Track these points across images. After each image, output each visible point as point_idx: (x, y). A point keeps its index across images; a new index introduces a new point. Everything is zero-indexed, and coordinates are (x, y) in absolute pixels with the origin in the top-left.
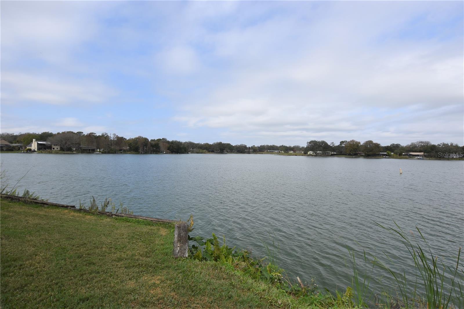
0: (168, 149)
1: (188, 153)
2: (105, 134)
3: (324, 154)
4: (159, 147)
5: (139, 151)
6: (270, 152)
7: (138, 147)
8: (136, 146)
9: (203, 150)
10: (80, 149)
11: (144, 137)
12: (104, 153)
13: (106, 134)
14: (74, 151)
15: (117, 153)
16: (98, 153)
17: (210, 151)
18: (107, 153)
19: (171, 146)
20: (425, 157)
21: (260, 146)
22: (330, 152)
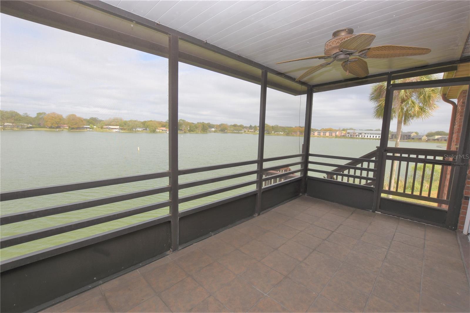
20: (121, 129)
22: (26, 125)
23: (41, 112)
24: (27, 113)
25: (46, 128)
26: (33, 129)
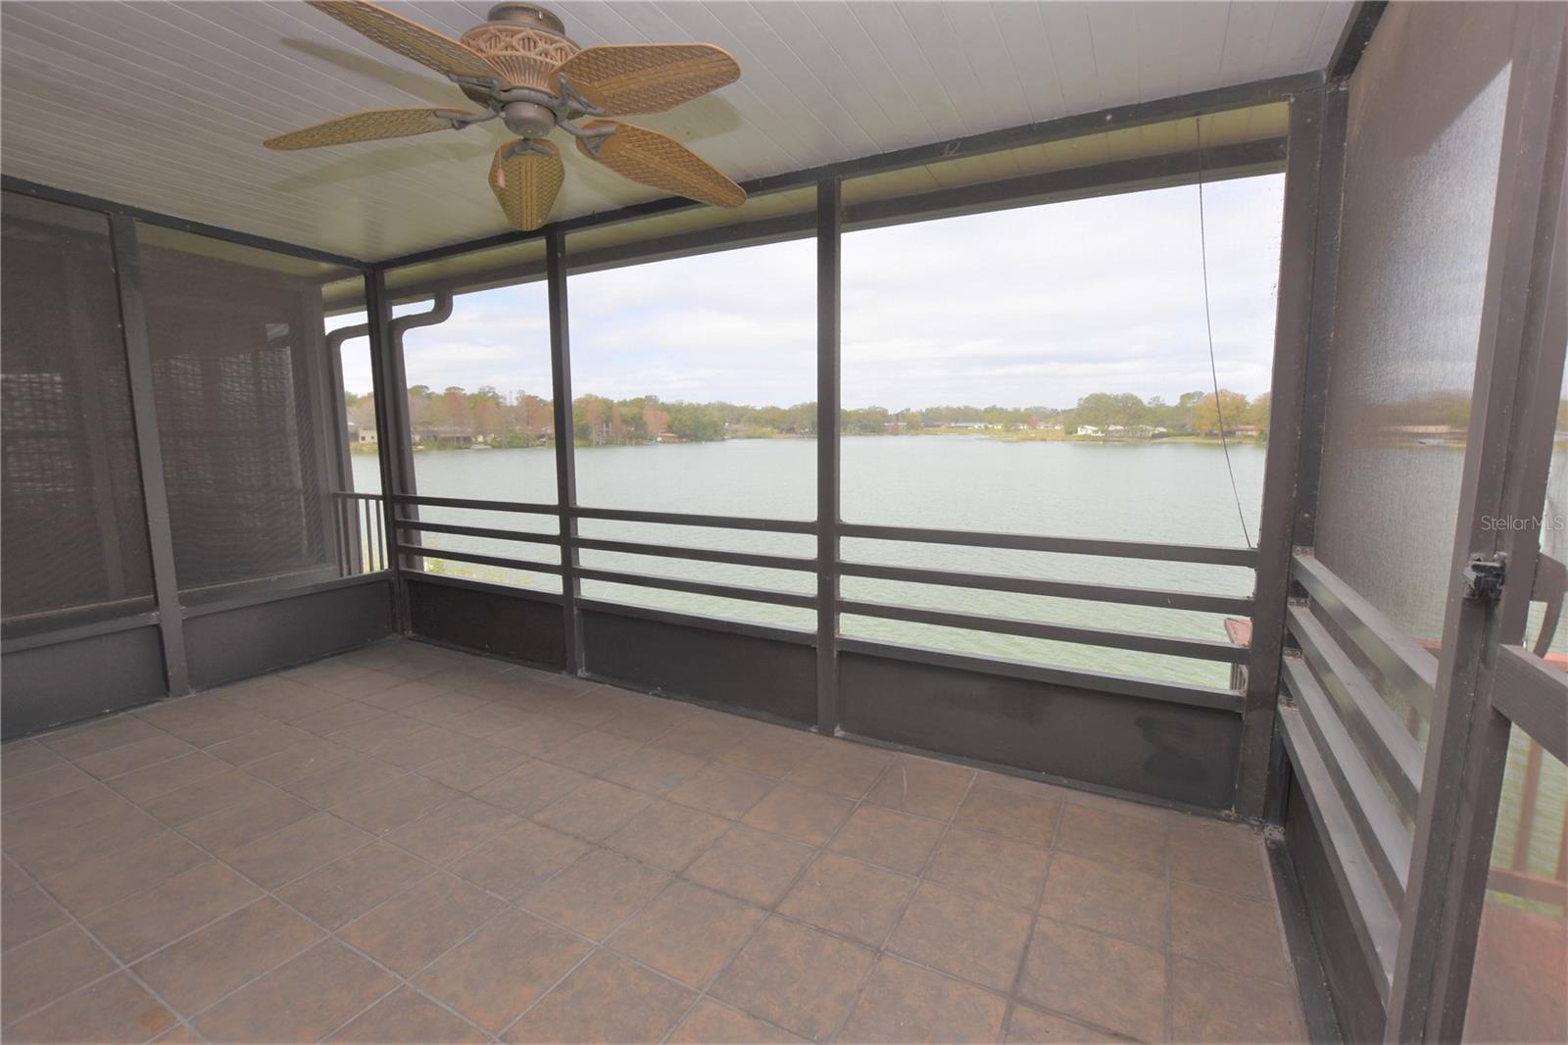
0: (670, 429)
1: (723, 439)
2: (487, 389)
3: (1130, 435)
4: (645, 423)
5: (590, 437)
6: (959, 427)
7: (588, 427)
8: (583, 422)
9: (763, 426)
10: (432, 439)
11: (600, 397)
12: (497, 446)
13: (491, 389)
14: (420, 444)
15: (533, 446)
16: (483, 446)
17: (783, 430)
18: (506, 448)
19: (676, 419)
21: (927, 410)
22: (1150, 428)
23: (1192, 391)
24: (1158, 398)
25: (1198, 435)
26: (1165, 440)
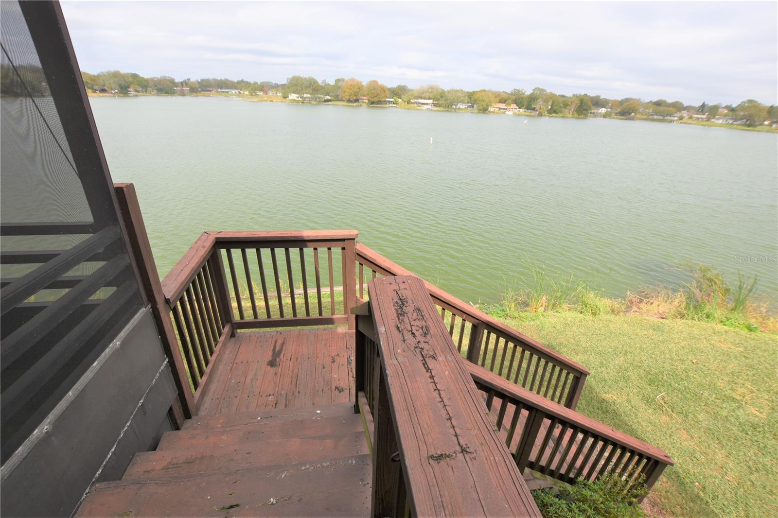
3: (314, 100)
6: (223, 92)
20: (434, 106)
22: (323, 96)
23: (340, 78)
25: (344, 101)
26: (330, 103)
